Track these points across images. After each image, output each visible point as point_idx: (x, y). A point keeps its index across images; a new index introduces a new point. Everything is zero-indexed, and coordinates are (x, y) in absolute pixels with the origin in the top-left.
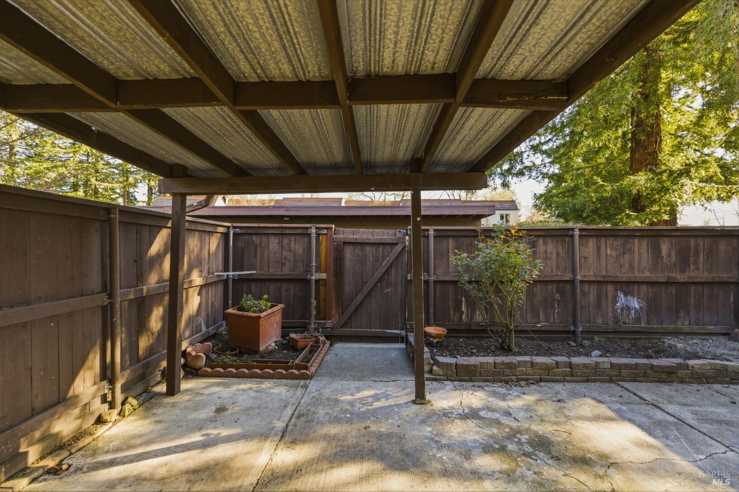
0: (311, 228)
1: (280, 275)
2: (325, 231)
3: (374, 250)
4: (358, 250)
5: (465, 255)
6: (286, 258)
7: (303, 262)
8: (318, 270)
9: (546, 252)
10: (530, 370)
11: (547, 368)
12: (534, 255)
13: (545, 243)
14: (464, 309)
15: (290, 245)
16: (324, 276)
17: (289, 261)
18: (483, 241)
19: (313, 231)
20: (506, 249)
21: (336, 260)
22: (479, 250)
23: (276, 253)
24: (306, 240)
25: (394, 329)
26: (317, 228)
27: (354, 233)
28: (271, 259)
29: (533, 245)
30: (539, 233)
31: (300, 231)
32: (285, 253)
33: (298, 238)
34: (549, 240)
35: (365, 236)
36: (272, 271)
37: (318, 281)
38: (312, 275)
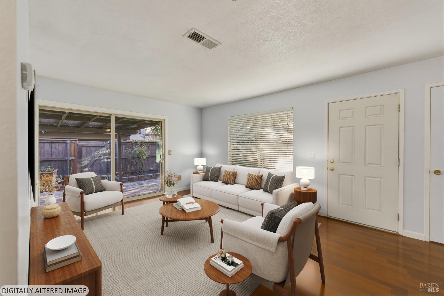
0: (67, 140)
1: (51, 159)
2: (74, 142)
3: (95, 148)
4: (88, 148)
5: (130, 150)
6: (53, 152)
7: (62, 153)
8: (71, 156)
9: (152, 148)
10: (147, 177)
11: (151, 176)
12: (149, 149)
13: (152, 146)
14: (128, 166)
15: (56, 147)
16: (73, 158)
17: (55, 153)
18: (134, 146)
19: (69, 141)
20: (141, 148)
21: (79, 152)
22: (134, 148)
23: (48, 150)
24: (64, 145)
25: (104, 175)
26: (70, 141)
27: (86, 143)
28: (45, 152)
29: (149, 147)
30: (150, 143)
31: (62, 142)
32: (53, 150)
33: (60, 144)
34: (153, 145)
35: (91, 144)
36: (46, 157)
37: (70, 160)
38: (68, 158)
